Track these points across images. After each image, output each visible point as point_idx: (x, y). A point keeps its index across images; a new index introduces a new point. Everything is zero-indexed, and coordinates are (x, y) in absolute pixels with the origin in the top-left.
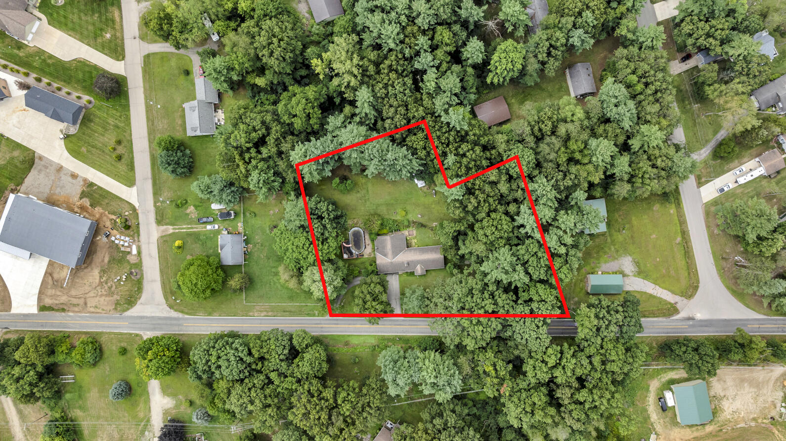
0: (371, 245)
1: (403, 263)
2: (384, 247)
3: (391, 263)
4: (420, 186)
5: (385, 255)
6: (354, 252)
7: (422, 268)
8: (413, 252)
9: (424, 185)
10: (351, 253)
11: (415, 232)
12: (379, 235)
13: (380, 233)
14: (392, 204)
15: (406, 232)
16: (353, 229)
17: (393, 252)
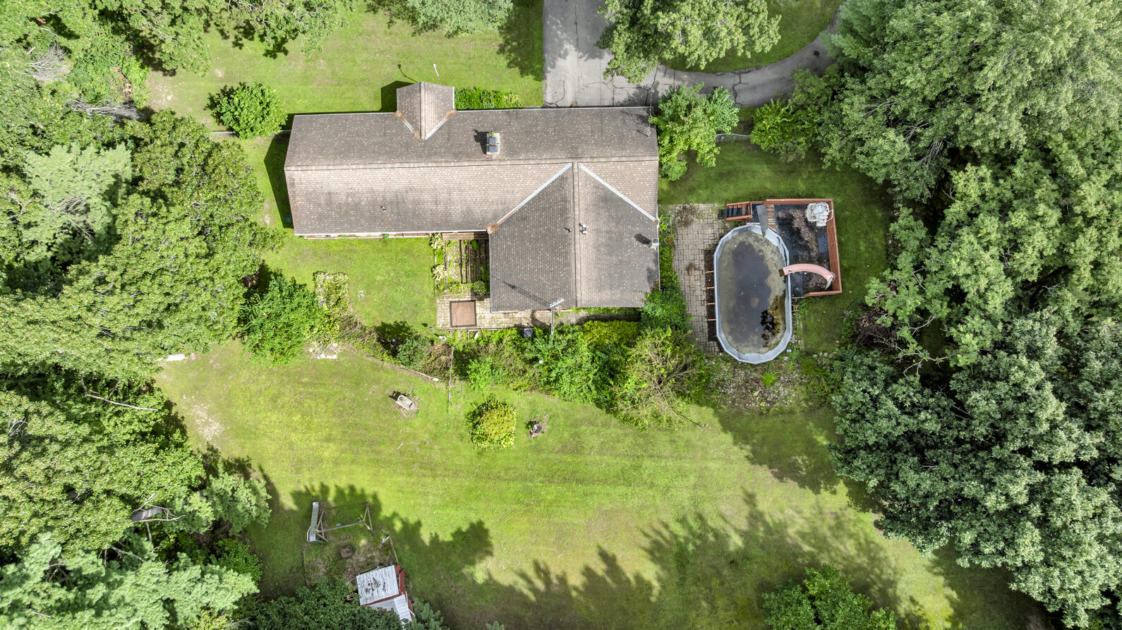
0: (679, 264)
1: (512, 151)
2: (610, 246)
3: (575, 156)
4: (387, 577)
5: (606, 201)
6: (773, 237)
7: (415, 120)
8: (457, 210)
9: (364, 580)
10: (786, 226)
11: (442, 320)
12: (634, 316)
13: (631, 327)
14: (550, 479)
15: (490, 317)
16: (769, 356)
17: (564, 212)
